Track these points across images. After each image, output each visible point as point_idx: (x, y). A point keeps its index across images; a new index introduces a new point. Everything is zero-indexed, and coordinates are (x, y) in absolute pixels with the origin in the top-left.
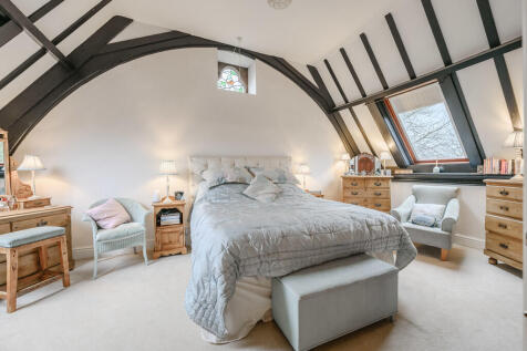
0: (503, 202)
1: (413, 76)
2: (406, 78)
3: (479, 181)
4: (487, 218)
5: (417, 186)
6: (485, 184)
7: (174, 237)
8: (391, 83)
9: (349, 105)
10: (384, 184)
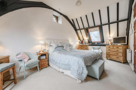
0: (109, 49)
1: (95, 25)
2: (93, 25)
3: (105, 45)
4: (106, 52)
5: (93, 47)
6: (106, 46)
7: (45, 62)
8: (90, 26)
9: (80, 29)
10: (87, 46)
